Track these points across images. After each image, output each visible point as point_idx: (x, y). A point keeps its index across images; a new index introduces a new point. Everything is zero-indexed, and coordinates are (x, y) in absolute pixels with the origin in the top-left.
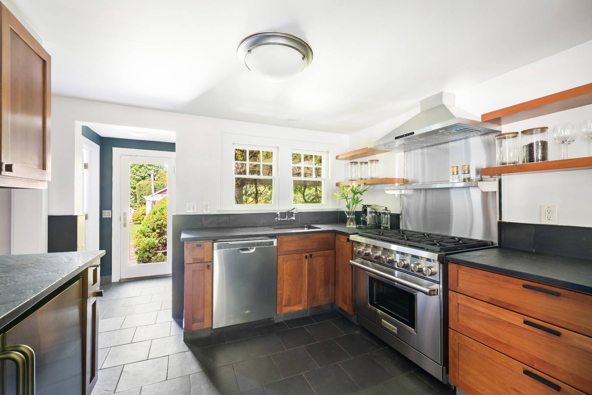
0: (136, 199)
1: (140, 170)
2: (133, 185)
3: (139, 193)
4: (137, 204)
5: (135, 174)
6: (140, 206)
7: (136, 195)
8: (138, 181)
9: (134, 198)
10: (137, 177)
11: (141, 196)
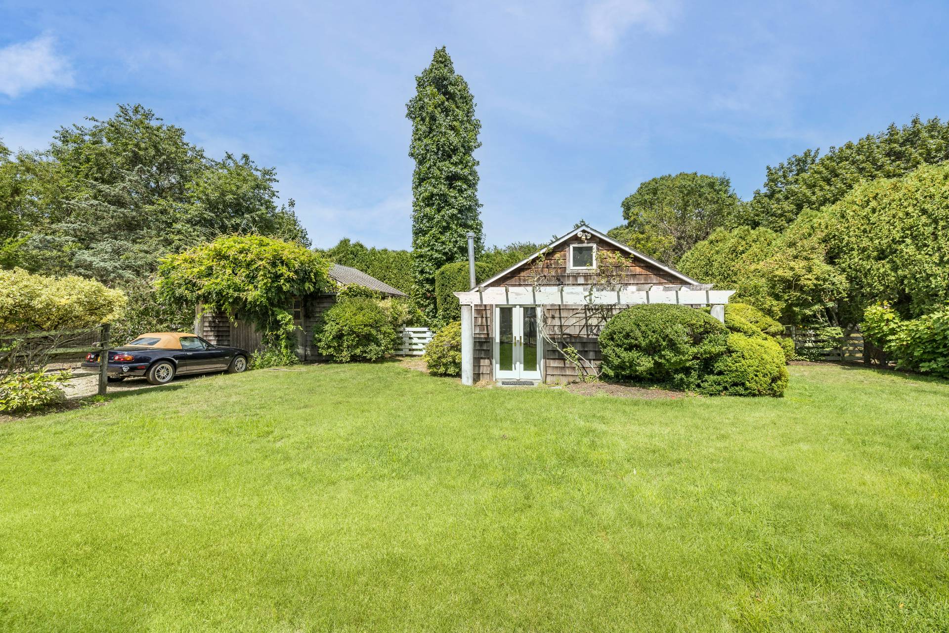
0: (436, 308)
1: (443, 238)
2: (430, 274)
3: (442, 293)
4: (437, 320)
5: (432, 249)
6: (445, 324)
7: (435, 298)
8: (439, 264)
9: (432, 306)
10: (436, 255)
11: (445, 299)
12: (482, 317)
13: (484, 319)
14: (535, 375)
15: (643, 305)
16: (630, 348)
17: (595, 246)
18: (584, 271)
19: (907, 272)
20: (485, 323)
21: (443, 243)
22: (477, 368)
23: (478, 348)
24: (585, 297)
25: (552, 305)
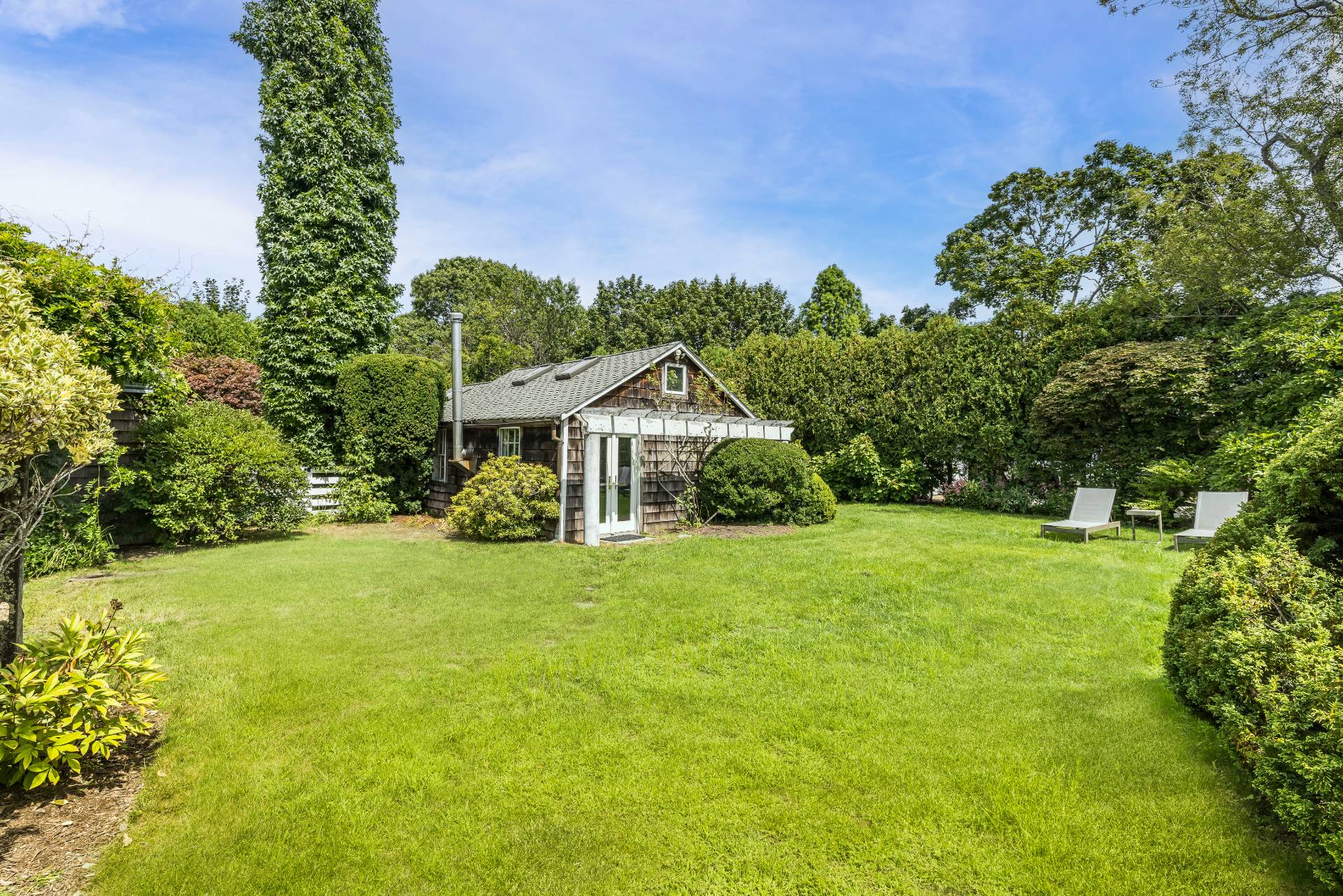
12: (577, 450)
13: (579, 453)
14: (630, 526)
15: (760, 440)
16: (756, 484)
17: (685, 369)
18: (677, 397)
19: (813, 417)
20: (580, 459)
21: (353, 314)
22: (570, 523)
23: (572, 494)
24: (705, 428)
25: (649, 436)
